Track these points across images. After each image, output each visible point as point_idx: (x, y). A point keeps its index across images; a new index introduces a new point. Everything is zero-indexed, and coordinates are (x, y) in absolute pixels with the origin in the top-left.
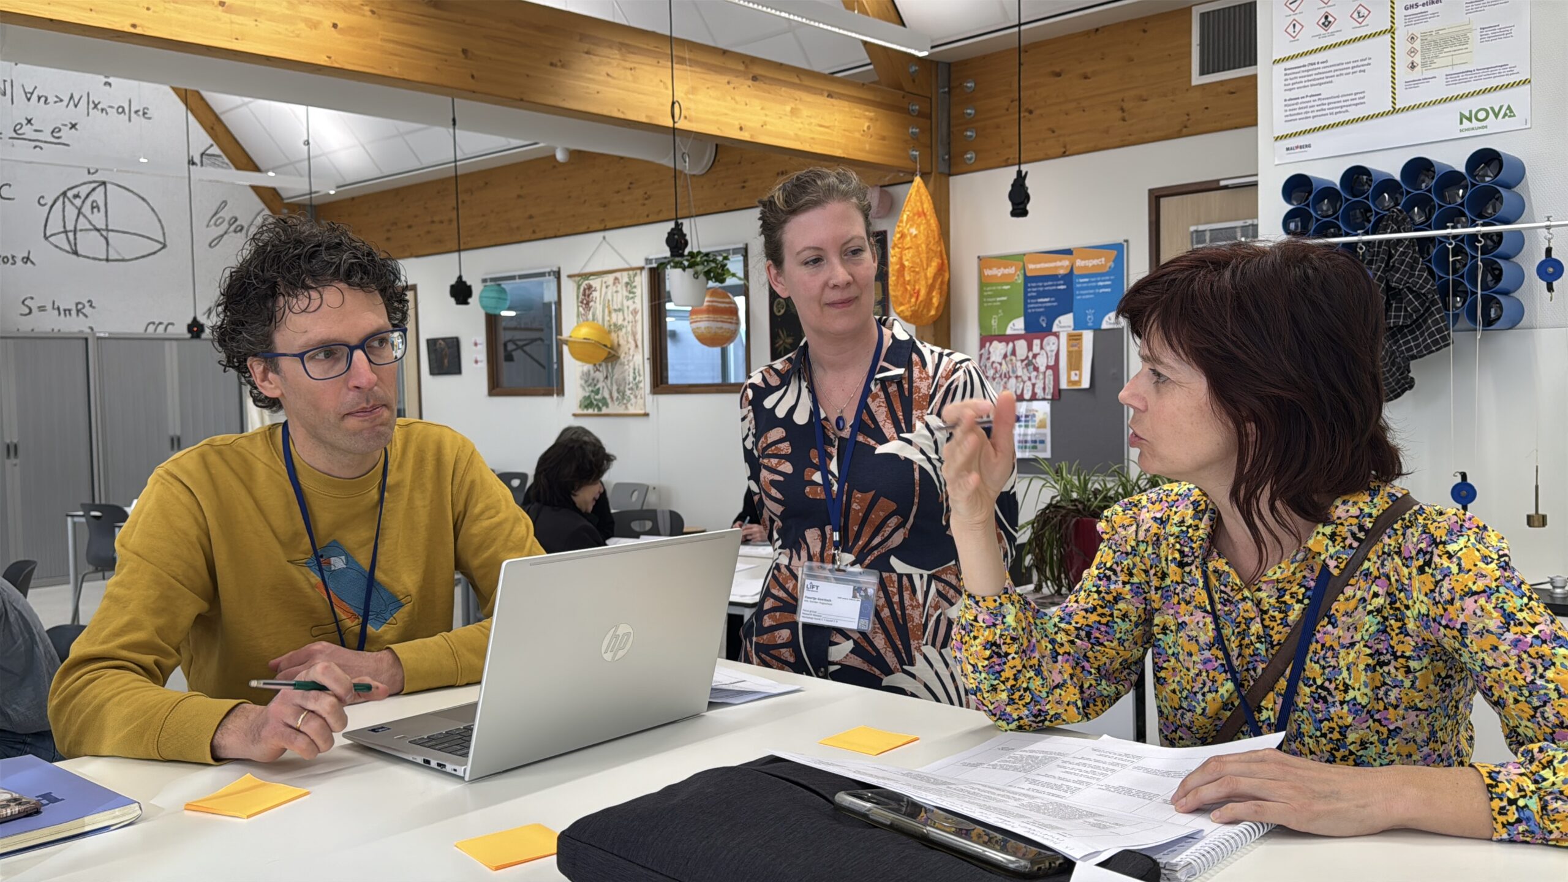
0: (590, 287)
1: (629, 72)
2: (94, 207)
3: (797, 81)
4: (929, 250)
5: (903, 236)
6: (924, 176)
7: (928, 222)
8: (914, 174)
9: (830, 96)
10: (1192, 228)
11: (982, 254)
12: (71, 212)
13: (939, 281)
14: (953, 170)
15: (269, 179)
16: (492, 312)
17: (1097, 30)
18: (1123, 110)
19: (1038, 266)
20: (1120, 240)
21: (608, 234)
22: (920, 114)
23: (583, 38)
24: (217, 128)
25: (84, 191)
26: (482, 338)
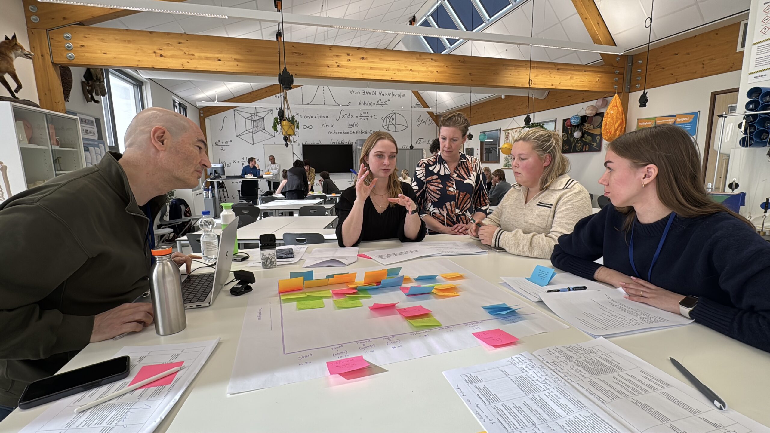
0: (508, 133)
1: (517, 73)
2: (393, 119)
3: (573, 68)
4: (617, 118)
5: (608, 114)
6: (618, 93)
7: (618, 109)
8: (615, 93)
9: (585, 71)
10: (729, 106)
11: (639, 118)
12: (388, 120)
13: (620, 127)
14: (631, 91)
15: (430, 110)
16: (482, 141)
17: (695, 36)
18: (703, 64)
19: (661, 121)
20: (697, 111)
21: (515, 118)
22: (619, 74)
23: (504, 65)
24: (420, 98)
25: (391, 115)
26: (479, 148)
